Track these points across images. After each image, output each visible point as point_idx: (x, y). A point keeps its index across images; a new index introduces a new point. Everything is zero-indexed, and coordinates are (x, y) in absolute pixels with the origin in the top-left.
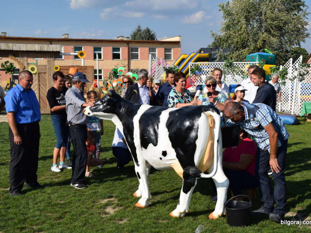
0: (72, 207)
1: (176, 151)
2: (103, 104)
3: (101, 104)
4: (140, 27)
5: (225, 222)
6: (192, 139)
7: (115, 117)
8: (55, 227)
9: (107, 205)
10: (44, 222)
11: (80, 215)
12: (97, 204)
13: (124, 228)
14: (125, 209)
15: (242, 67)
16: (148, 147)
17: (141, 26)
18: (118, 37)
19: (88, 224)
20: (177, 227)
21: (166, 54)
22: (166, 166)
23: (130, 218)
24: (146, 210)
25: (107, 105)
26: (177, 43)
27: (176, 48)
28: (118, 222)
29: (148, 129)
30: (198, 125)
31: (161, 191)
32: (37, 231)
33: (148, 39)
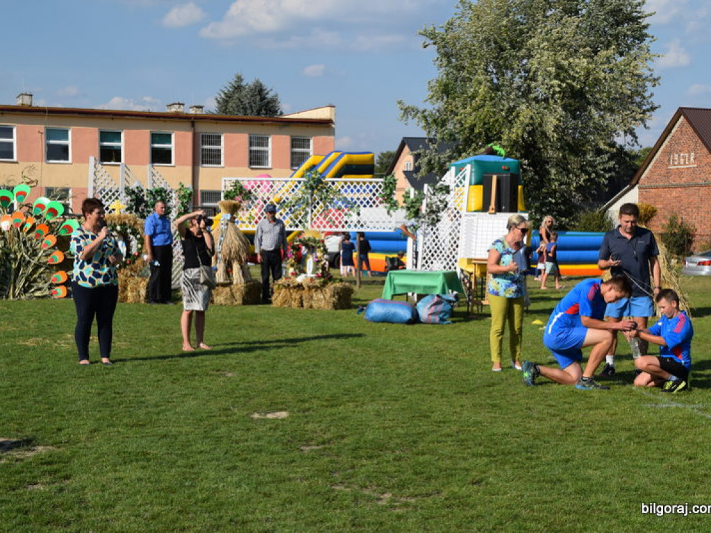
4: (242, 80)
17: (242, 77)
18: (168, 106)
21: (296, 153)
33: (259, 113)
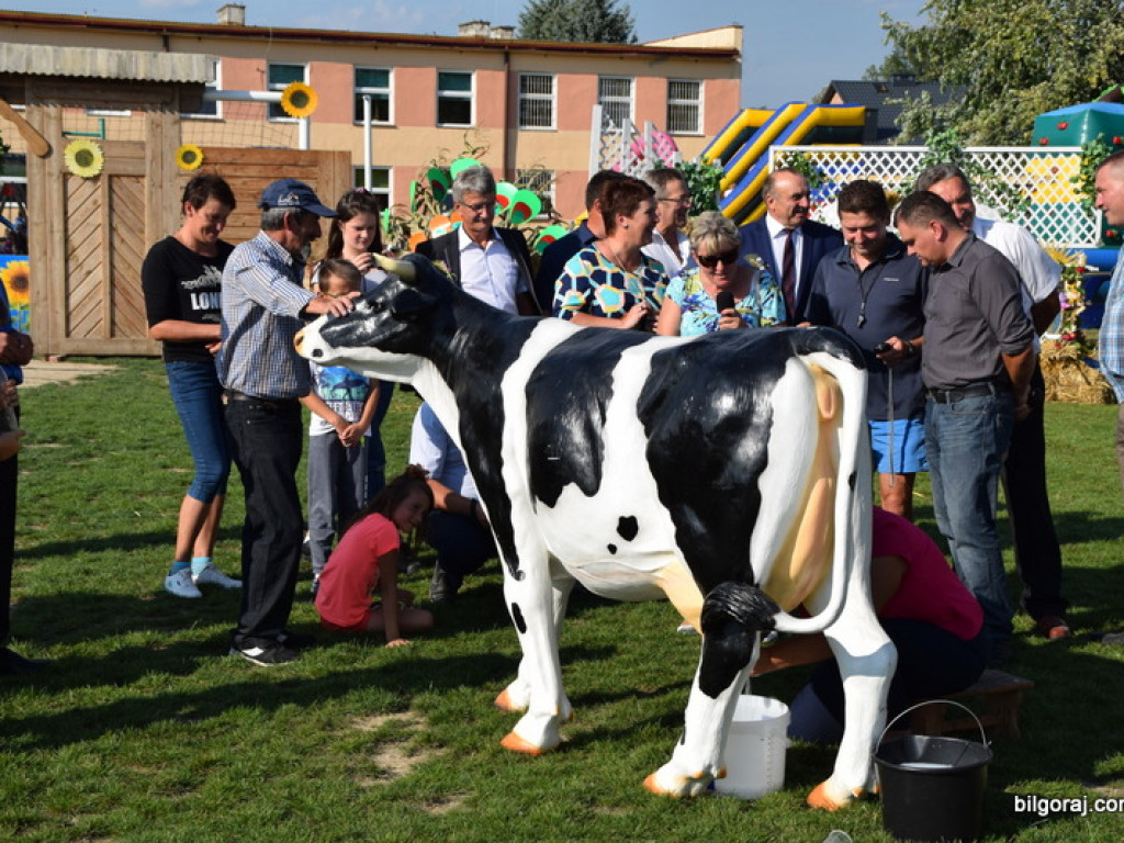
0: (234, 744)
1: (677, 518)
2: (377, 312)
3: (368, 311)
5: (873, 824)
6: (745, 469)
7: (425, 368)
8: (160, 821)
9: (382, 739)
10: (115, 801)
11: (267, 775)
12: (340, 734)
13: (446, 832)
14: (457, 756)
15: (1005, 171)
16: (561, 499)
18: (461, 26)
19: (299, 813)
20: (672, 834)
21: (676, 107)
22: (634, 581)
23: (475, 794)
24: (544, 763)
25: (396, 317)
26: (724, 59)
27: (719, 82)
28: (424, 807)
29: (564, 421)
30: (772, 411)
31: (616, 690)
32: (84, 836)
33: (598, 38)
